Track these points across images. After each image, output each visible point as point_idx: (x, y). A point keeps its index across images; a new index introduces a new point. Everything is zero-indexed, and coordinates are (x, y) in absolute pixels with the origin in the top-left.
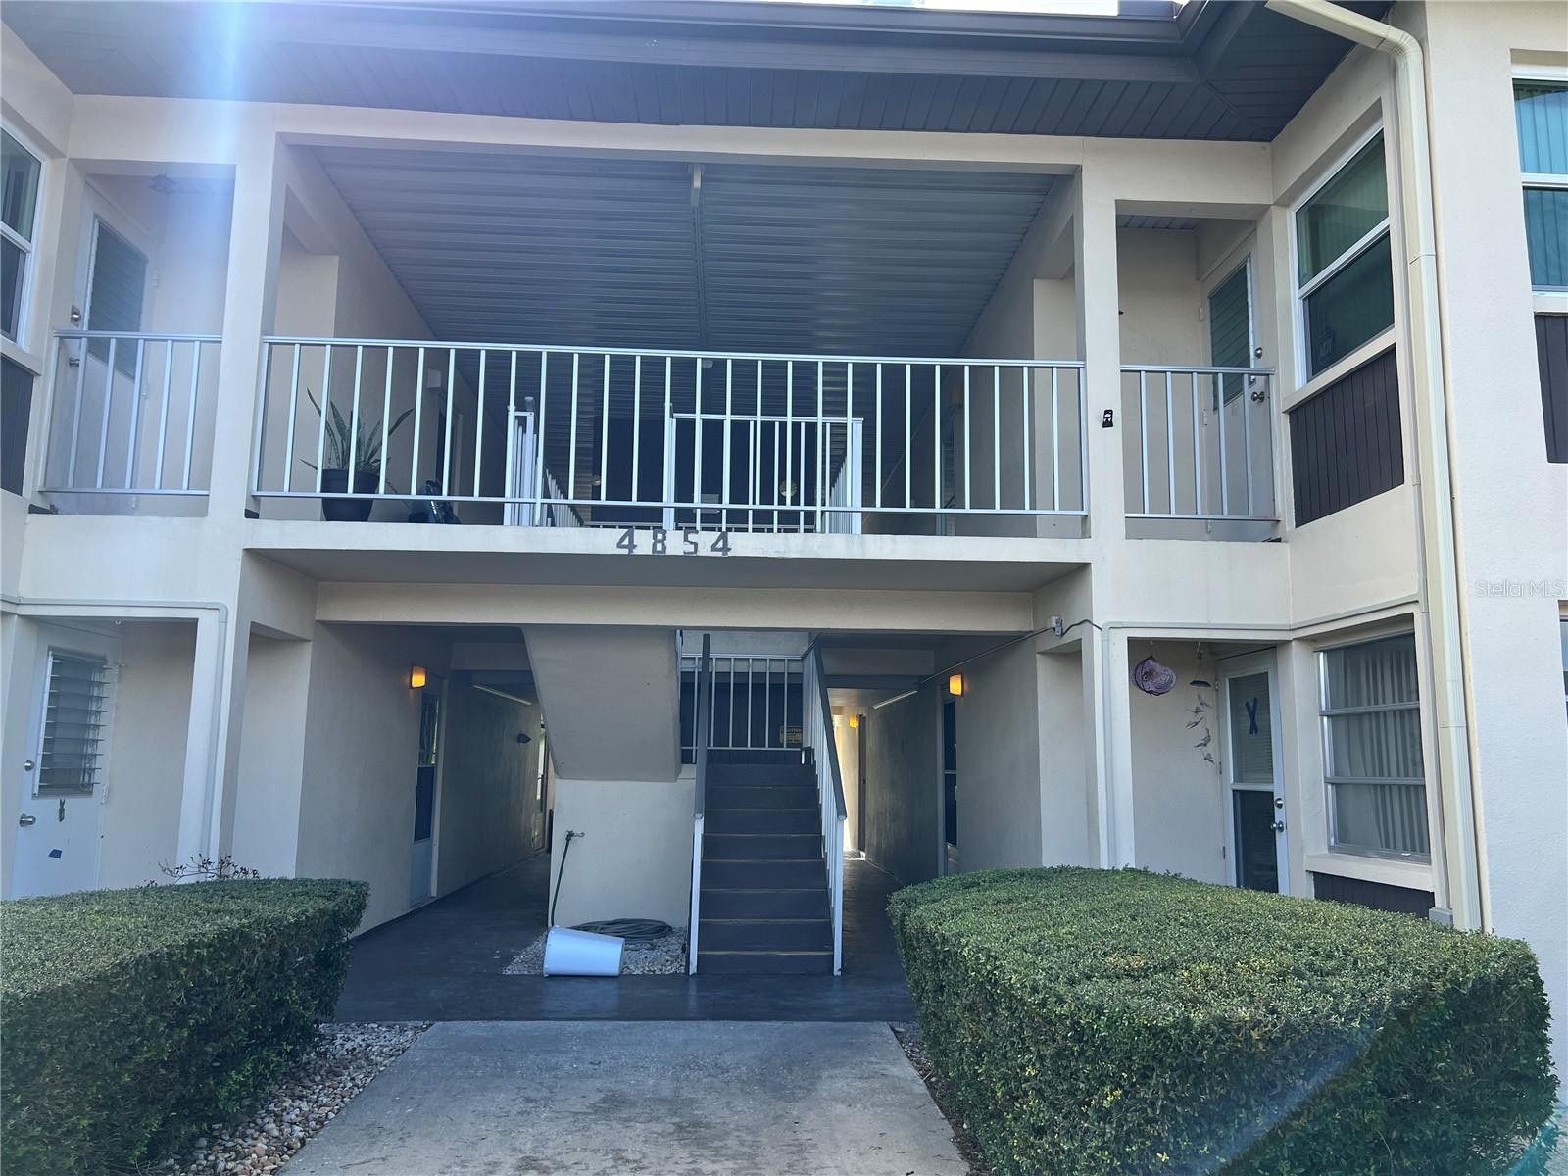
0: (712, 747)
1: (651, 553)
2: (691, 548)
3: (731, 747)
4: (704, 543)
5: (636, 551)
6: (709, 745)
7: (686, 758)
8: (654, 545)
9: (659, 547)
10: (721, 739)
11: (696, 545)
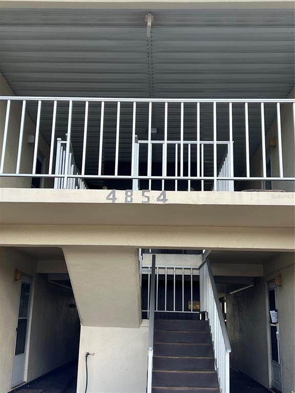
0: (157, 311)
1: (124, 202)
2: (146, 200)
3: (166, 311)
4: (153, 197)
5: (116, 202)
6: (155, 310)
7: (144, 316)
8: (126, 198)
9: (129, 199)
10: (161, 307)
11: (148, 198)
